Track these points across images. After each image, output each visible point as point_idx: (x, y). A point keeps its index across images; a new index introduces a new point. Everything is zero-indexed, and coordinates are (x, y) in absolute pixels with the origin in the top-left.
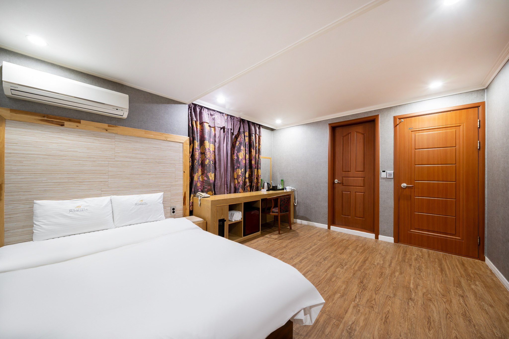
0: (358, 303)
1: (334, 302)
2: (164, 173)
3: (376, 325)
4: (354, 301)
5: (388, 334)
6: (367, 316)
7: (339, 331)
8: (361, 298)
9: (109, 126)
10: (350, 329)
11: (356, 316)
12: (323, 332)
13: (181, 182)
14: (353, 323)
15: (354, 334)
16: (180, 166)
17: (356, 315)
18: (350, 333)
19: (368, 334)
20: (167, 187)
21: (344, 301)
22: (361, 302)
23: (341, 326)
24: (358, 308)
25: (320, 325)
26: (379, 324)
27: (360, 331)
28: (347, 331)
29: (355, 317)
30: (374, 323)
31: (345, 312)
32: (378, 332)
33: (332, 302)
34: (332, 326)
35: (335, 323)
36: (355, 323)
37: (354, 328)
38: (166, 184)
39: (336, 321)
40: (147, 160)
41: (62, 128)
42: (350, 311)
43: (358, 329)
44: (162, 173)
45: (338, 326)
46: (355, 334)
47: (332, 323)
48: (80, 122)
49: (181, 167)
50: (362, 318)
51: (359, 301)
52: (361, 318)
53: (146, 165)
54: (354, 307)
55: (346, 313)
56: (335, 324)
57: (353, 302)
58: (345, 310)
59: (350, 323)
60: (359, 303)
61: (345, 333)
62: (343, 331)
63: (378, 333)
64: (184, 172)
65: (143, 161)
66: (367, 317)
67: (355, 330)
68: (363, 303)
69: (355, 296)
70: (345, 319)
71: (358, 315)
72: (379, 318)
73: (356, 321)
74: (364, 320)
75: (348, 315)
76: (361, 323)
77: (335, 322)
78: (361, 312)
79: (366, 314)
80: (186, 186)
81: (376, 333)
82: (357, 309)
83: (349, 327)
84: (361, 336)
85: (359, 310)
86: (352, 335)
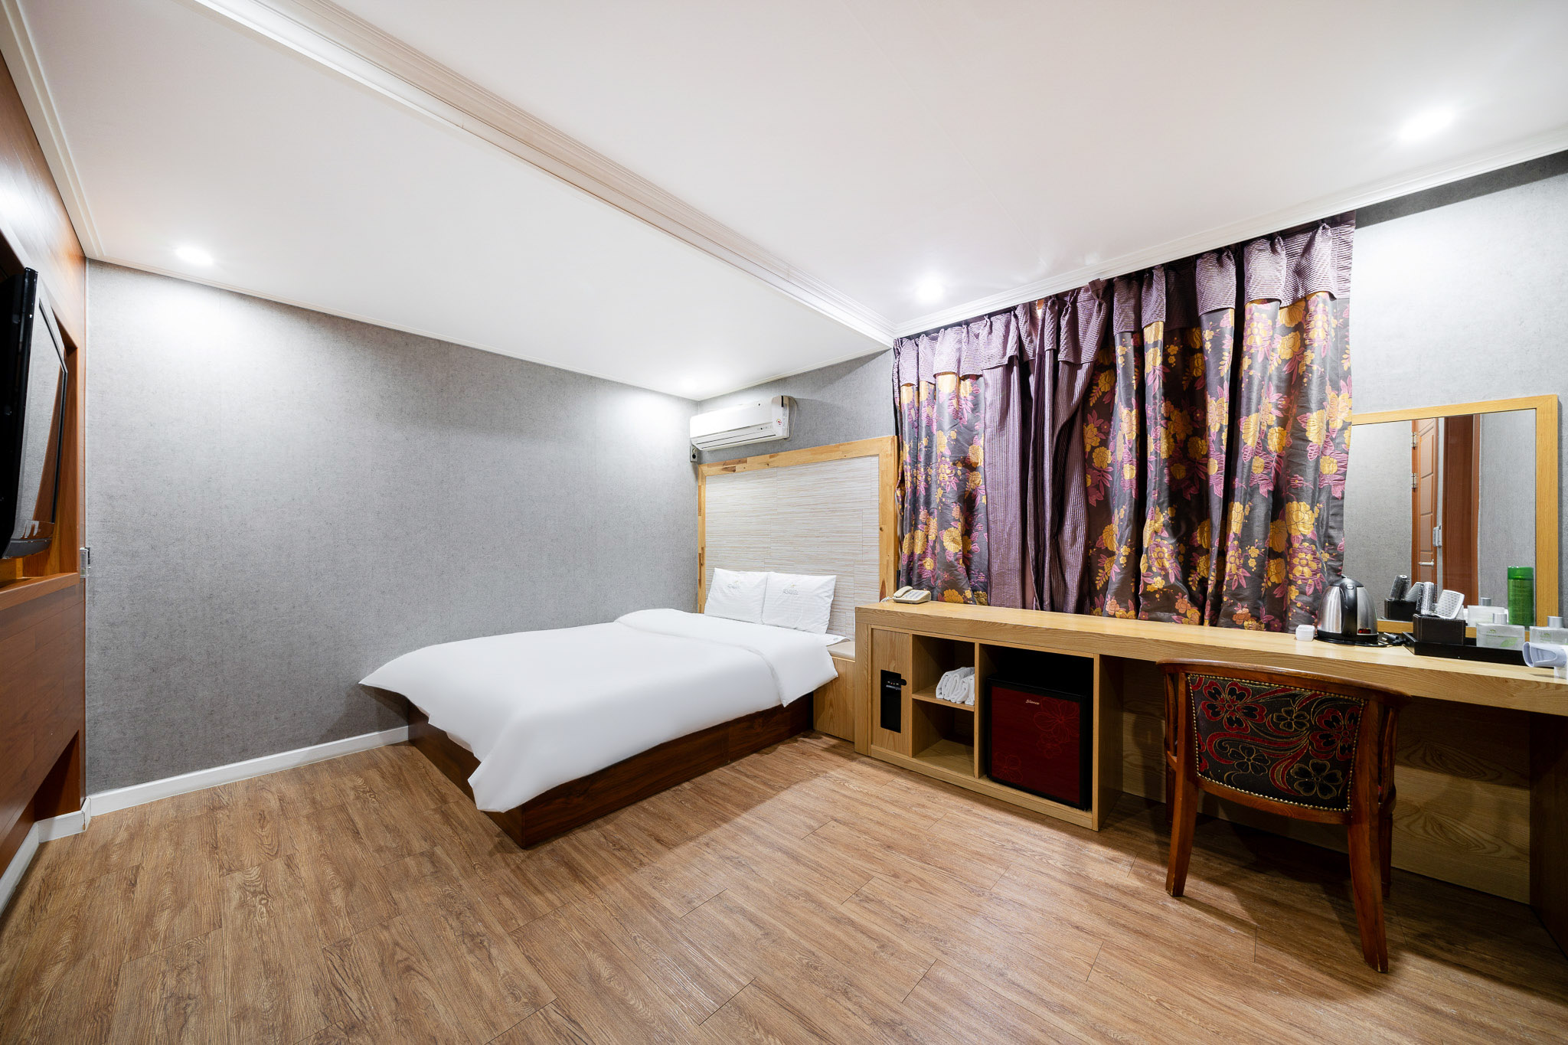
0: (542, 1010)
1: (578, 946)
2: (842, 532)
3: (447, 1012)
4: (556, 1003)
5: (405, 1021)
6: (487, 1007)
7: (490, 919)
8: (560, 1038)
9: (771, 457)
10: (481, 943)
11: (504, 976)
12: (508, 894)
13: (876, 556)
14: (489, 958)
15: (464, 943)
16: (872, 514)
17: (507, 977)
18: (473, 937)
19: (443, 974)
20: (847, 565)
21: (570, 974)
22: (542, 1024)
23: (499, 929)
24: (526, 1000)
25: (527, 893)
26: (444, 1021)
27: (462, 961)
28: (480, 934)
29: (502, 972)
30: (456, 1010)
31: (532, 957)
32: (429, 1000)
33: (583, 941)
34: (511, 912)
35: (514, 921)
36: (487, 963)
37: (477, 952)
38: (844, 557)
39: (519, 925)
40: (815, 506)
41: (734, 474)
42: (528, 970)
43: (470, 959)
44: (838, 532)
45: (504, 923)
46: (464, 946)
47: (518, 915)
48: (746, 462)
49: (875, 518)
50: (488, 989)
51: (549, 1019)
52: (490, 985)
53: (814, 516)
54: (536, 992)
55: (528, 957)
56: (512, 919)
57: (554, 997)
58: (539, 961)
59: (494, 952)
60: (542, 1014)
61: (480, 927)
62: (486, 927)
63: (425, 999)
64: (881, 529)
65: (809, 510)
66: (482, 1006)
67: (471, 951)
68: (534, 1026)
69: (578, 1020)
70: (511, 946)
71: (505, 984)
72: (458, 1038)
73: (490, 966)
74: (480, 989)
75: (519, 960)
76: (476, 976)
77: (516, 921)
78: (509, 999)
79: (494, 1009)
80: (885, 567)
81: (430, 994)
82: (524, 994)
83: (485, 943)
84: (450, 956)
85: (517, 999)
86: (466, 941)
